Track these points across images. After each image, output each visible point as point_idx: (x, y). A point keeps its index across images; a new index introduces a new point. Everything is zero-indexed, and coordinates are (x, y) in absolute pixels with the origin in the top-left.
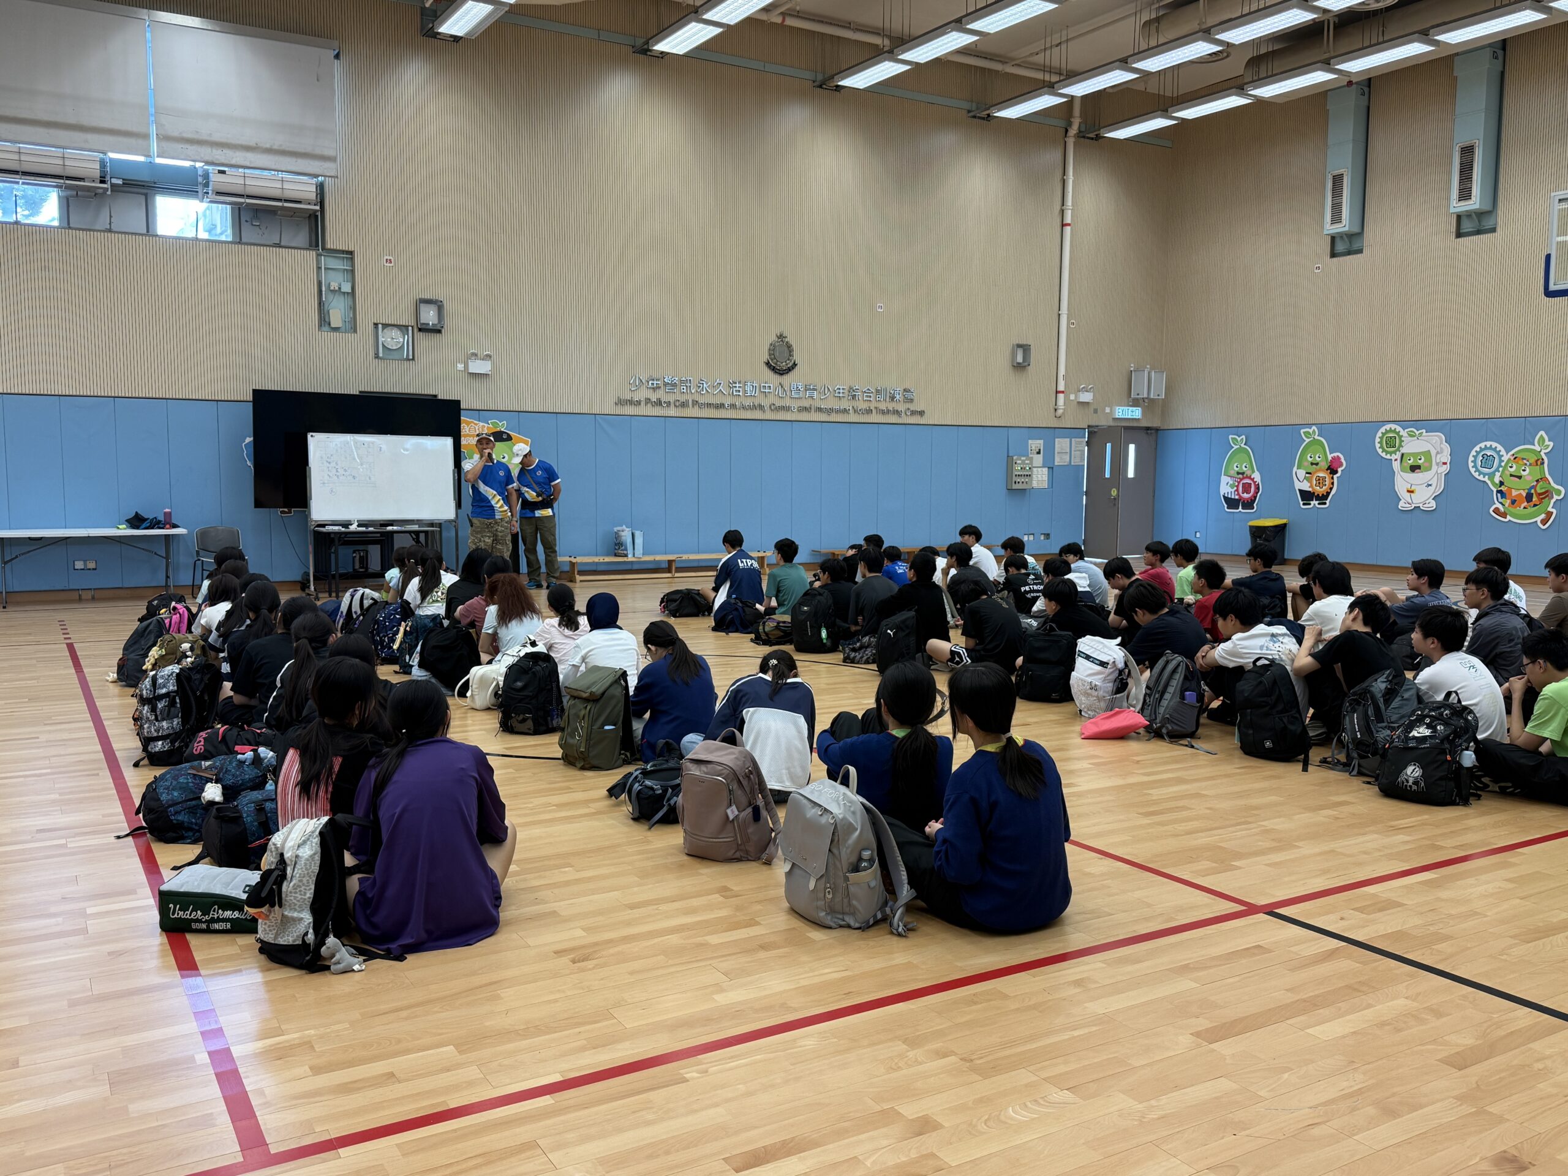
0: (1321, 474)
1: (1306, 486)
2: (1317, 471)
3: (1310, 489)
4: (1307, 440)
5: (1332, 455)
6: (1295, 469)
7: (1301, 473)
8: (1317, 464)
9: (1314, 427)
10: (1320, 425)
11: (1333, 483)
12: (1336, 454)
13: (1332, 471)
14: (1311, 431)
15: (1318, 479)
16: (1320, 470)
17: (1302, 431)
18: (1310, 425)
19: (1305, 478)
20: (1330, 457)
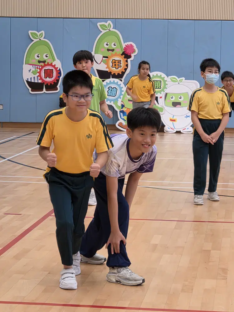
0: (117, 58)
1: (103, 67)
2: (113, 55)
3: (107, 70)
4: (104, 32)
5: (126, 44)
6: (93, 54)
7: (99, 57)
8: (113, 50)
9: (109, 22)
10: (115, 20)
11: (127, 65)
12: (129, 43)
14: (107, 24)
15: (114, 62)
17: (98, 24)
18: (106, 19)
19: (102, 61)
20: (124, 46)
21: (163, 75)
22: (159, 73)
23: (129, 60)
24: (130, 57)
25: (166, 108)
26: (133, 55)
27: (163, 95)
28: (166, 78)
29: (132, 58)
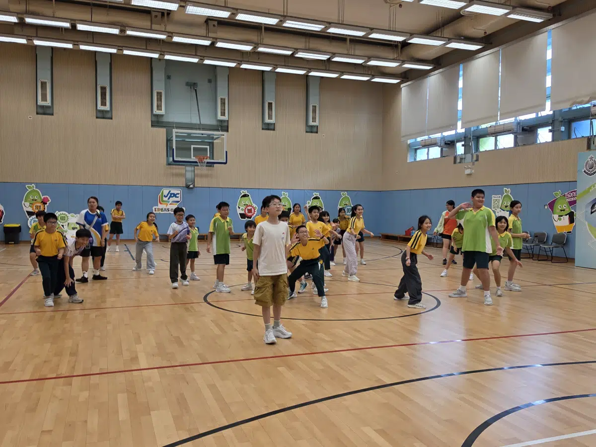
0: (39, 205)
1: (30, 210)
2: (36, 203)
3: (33, 211)
4: (30, 190)
5: (44, 196)
6: (23, 202)
7: (27, 204)
8: (36, 200)
9: (33, 185)
10: (37, 184)
11: (45, 208)
12: (46, 196)
13: (44, 203)
14: (31, 186)
15: (37, 207)
16: (39, 203)
17: (26, 186)
18: (31, 183)
19: (29, 206)
20: (42, 197)
21: (66, 213)
22: (64, 212)
23: (46, 205)
24: (46, 204)
25: (69, 230)
26: (48, 203)
27: (66, 223)
28: (68, 215)
29: (48, 204)
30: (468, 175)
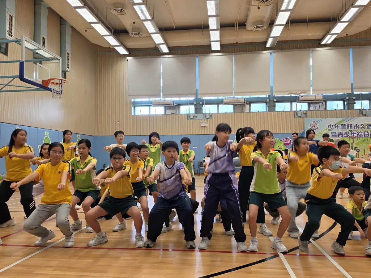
30: (201, 127)
